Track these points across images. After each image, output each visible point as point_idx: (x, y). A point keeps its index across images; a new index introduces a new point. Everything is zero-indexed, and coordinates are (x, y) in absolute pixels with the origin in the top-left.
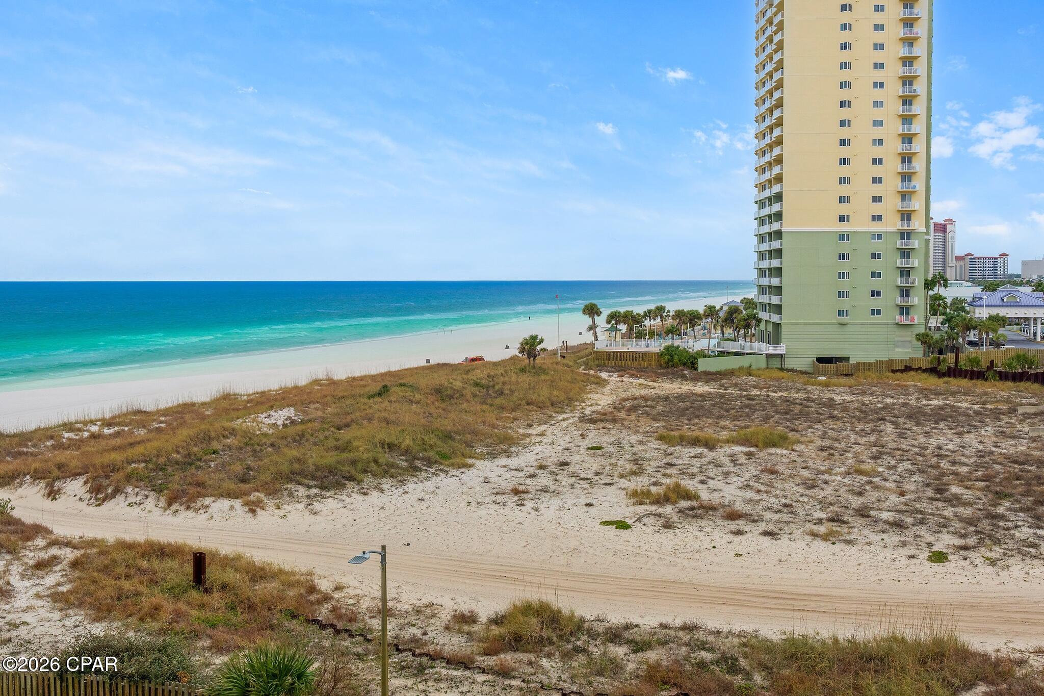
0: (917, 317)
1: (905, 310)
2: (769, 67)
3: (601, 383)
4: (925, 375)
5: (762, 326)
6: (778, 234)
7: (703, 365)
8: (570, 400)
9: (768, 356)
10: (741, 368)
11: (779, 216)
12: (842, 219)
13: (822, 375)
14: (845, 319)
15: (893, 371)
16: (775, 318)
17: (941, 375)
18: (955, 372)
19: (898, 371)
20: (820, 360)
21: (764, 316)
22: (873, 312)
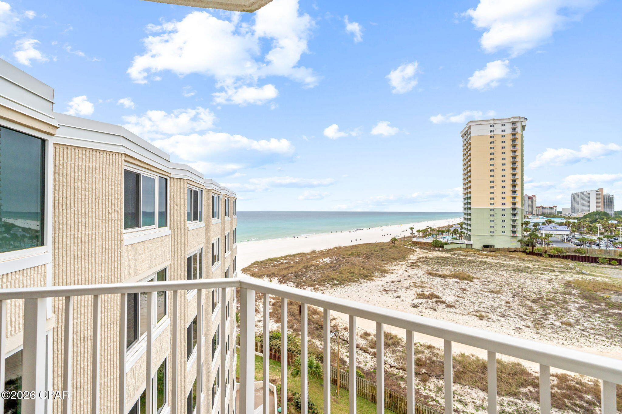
0: (519, 234)
1: (514, 232)
2: (467, 160)
3: (414, 251)
4: (521, 253)
5: (465, 235)
6: (470, 209)
7: (446, 247)
8: (404, 258)
9: (467, 245)
10: (458, 248)
11: (470, 203)
12: (491, 204)
13: (485, 251)
14: (492, 234)
15: (510, 252)
16: (469, 233)
17: (527, 254)
18: (532, 253)
19: (511, 251)
20: (485, 246)
21: (466, 232)
22: (503, 232)
